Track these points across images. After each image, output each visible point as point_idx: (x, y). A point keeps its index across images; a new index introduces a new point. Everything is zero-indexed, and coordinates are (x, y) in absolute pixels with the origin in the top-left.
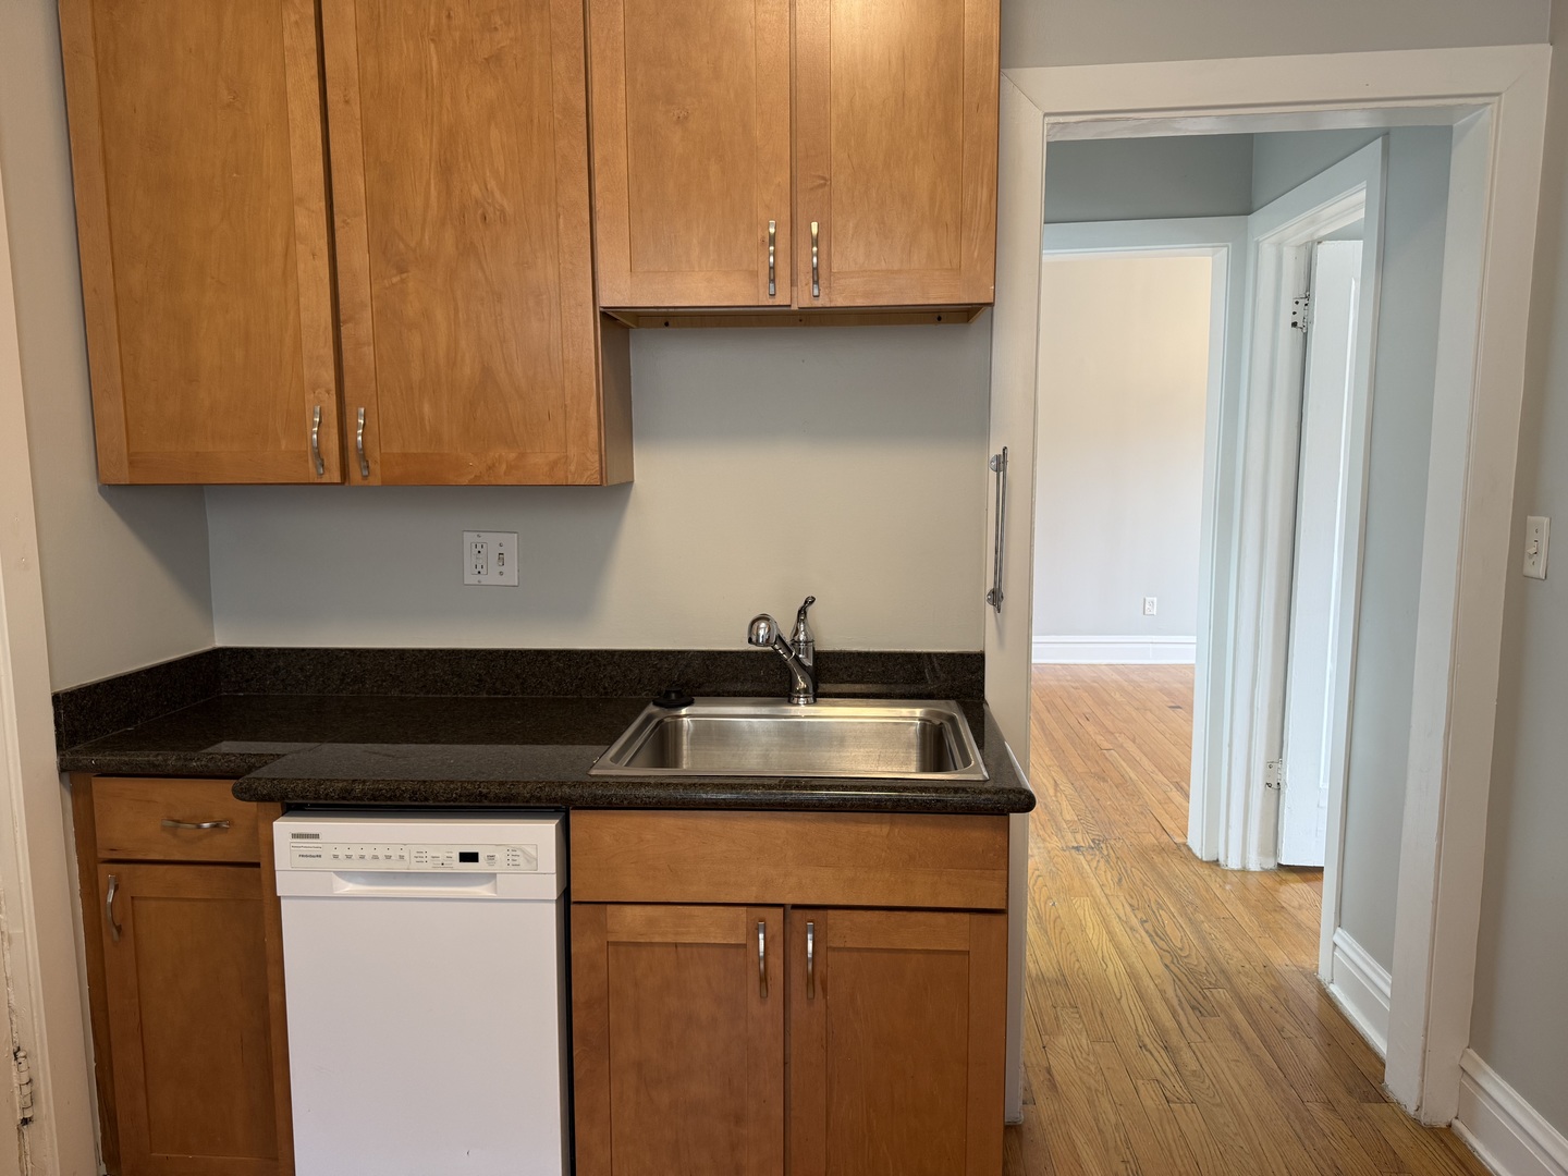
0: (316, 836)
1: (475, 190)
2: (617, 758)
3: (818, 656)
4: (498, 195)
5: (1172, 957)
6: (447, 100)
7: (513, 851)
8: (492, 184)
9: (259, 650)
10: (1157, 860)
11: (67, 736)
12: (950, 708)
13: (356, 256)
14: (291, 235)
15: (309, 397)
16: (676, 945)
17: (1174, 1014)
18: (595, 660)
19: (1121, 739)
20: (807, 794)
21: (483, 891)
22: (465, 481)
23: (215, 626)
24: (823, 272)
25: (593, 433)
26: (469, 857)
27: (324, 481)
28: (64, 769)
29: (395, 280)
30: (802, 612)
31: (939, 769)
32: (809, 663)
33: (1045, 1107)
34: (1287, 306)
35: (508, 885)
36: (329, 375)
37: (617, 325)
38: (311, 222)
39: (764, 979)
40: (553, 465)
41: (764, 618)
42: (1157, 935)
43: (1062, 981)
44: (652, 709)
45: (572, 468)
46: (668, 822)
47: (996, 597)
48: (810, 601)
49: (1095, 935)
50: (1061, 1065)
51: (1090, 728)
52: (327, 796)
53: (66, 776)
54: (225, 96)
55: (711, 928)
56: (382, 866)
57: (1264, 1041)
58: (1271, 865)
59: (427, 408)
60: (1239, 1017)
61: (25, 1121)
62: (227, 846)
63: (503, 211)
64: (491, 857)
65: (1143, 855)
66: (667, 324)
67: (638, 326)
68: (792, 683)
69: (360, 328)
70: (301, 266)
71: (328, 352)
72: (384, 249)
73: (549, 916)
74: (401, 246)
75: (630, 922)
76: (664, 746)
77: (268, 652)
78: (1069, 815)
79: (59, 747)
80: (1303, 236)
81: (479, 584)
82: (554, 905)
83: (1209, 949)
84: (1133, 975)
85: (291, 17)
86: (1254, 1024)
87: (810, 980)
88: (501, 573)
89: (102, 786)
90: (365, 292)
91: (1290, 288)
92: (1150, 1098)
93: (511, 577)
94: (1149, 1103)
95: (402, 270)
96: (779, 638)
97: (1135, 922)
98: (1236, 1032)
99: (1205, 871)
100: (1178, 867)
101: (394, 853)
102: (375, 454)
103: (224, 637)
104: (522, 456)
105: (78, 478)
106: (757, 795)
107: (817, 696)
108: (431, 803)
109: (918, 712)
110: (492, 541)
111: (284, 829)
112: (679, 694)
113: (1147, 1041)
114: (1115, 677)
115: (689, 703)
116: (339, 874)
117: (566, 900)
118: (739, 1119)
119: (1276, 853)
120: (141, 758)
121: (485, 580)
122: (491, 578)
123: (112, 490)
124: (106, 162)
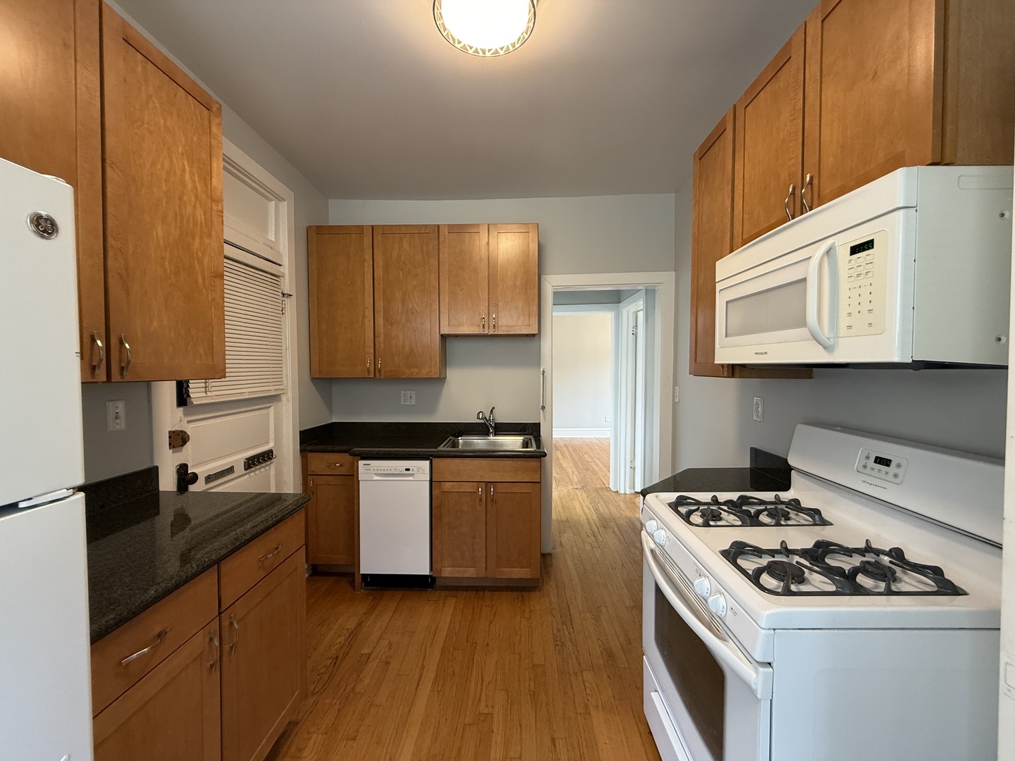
0: (369, 465)
1: (411, 306)
2: (444, 447)
3: (495, 423)
4: (416, 307)
5: (600, 516)
6: (404, 284)
7: (419, 468)
8: (415, 305)
10: (600, 491)
11: (302, 442)
12: (531, 437)
13: (380, 322)
14: (364, 316)
15: (367, 356)
16: (459, 492)
17: (598, 528)
18: (435, 425)
19: (595, 459)
20: (492, 454)
21: (411, 479)
22: (405, 377)
24: (496, 326)
25: (438, 365)
26: (408, 469)
27: (369, 377)
28: (301, 451)
29: (389, 327)
30: (492, 411)
31: (527, 448)
32: (493, 425)
33: (559, 549)
34: (631, 329)
35: (417, 477)
36: (372, 351)
37: (444, 337)
38: (369, 313)
39: (481, 500)
40: (428, 373)
41: (481, 412)
42: (597, 510)
43: (567, 521)
44: (451, 437)
45: (432, 374)
46: (457, 461)
47: (543, 408)
48: (493, 408)
49: (579, 510)
50: (564, 539)
51: (586, 456)
52: (373, 455)
54: (349, 283)
55: (467, 488)
56: (385, 472)
57: (622, 534)
58: (633, 492)
59: (396, 359)
60: (616, 529)
62: (343, 471)
63: (417, 311)
64: (413, 470)
65: (596, 490)
68: (489, 430)
69: (381, 339)
70: (366, 324)
71: (372, 345)
72: (387, 320)
73: (428, 484)
74: (391, 319)
75: (447, 486)
76: (455, 445)
78: (576, 480)
79: (300, 445)
80: (634, 310)
81: (405, 405)
82: (429, 482)
83: (611, 513)
84: (588, 519)
85: (366, 264)
86: (620, 530)
87: (492, 500)
88: (410, 402)
89: (310, 455)
90: (382, 330)
91: (632, 324)
92: (588, 547)
93: (413, 403)
94: (587, 548)
95: (392, 325)
96: (485, 418)
97: (591, 507)
98: (614, 532)
99: (613, 494)
100: (606, 493)
101: (389, 468)
102: (383, 371)
103: (335, 419)
104: (420, 370)
105: (307, 377)
106: (479, 454)
107: (496, 434)
108: (398, 456)
109: (522, 438)
110: (408, 392)
111: (361, 463)
112: (458, 434)
113: (589, 535)
114: (597, 441)
115: (461, 436)
116: (375, 474)
117: (431, 481)
118: (474, 537)
119: (634, 489)
120: (322, 447)
121: (406, 403)
122: (408, 403)
123: (313, 379)
124: (318, 298)
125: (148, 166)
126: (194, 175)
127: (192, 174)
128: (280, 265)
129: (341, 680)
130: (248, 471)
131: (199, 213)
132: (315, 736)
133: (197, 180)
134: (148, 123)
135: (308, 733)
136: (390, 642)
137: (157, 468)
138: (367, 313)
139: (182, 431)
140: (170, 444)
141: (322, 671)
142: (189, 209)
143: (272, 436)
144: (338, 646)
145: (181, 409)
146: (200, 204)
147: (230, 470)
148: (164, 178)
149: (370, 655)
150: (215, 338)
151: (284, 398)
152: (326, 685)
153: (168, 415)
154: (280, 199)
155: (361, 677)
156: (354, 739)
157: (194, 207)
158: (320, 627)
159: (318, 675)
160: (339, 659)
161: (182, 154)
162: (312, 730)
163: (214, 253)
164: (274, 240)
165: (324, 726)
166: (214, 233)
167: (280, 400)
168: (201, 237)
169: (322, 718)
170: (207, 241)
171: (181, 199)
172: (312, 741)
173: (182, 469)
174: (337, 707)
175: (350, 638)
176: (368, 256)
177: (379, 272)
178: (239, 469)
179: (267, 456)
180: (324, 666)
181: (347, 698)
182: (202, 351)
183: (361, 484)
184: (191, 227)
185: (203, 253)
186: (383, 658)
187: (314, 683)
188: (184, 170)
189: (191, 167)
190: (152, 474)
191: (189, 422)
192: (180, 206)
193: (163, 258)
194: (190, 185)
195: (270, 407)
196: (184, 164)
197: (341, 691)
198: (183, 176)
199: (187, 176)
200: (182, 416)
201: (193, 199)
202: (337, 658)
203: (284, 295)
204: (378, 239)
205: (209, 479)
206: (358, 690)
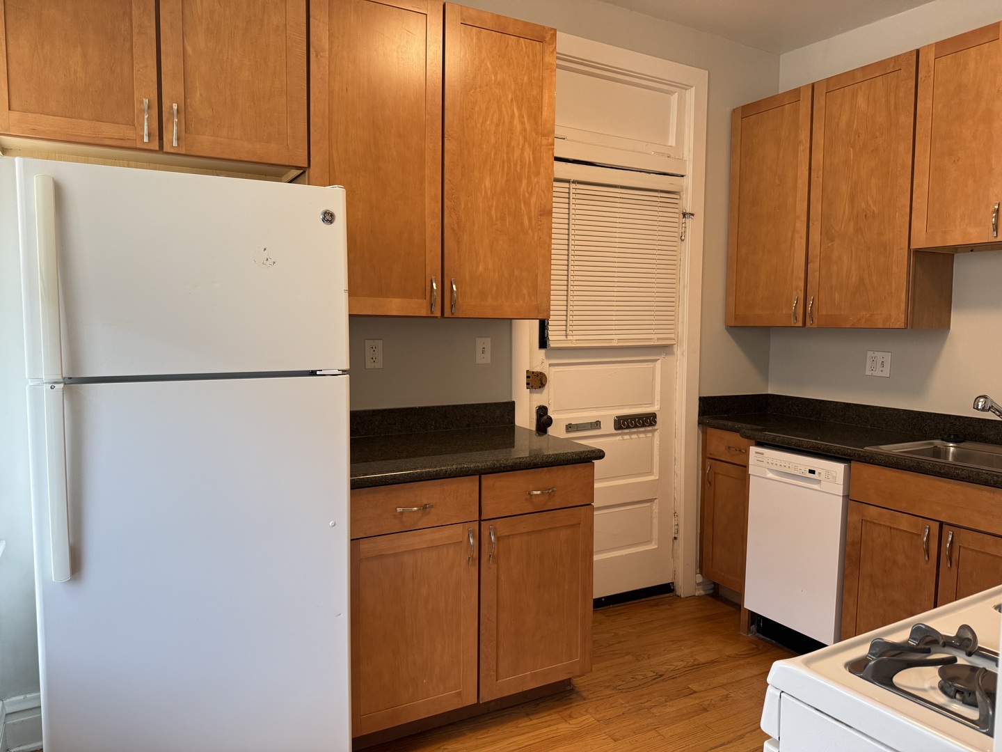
0: (763, 454)
1: (863, 205)
4: (872, 206)
6: (855, 170)
7: (828, 472)
8: (870, 202)
9: (783, 396)
11: (702, 412)
13: (816, 236)
14: (794, 231)
15: (794, 293)
16: (891, 528)
18: (922, 416)
20: (952, 471)
21: (816, 487)
22: (848, 326)
23: (769, 386)
25: (904, 304)
26: (812, 472)
27: (796, 325)
28: (699, 424)
29: (829, 245)
35: (825, 486)
36: (802, 284)
38: (801, 226)
39: (927, 551)
40: (885, 319)
41: (984, 397)
44: (936, 441)
45: (893, 321)
46: (891, 473)
52: (767, 440)
53: (701, 425)
54: (778, 182)
55: (905, 524)
56: (782, 469)
59: (837, 296)
61: (675, 538)
62: (744, 459)
63: (873, 213)
64: (820, 473)
66: (972, 251)
67: (957, 252)
69: (815, 265)
70: (796, 242)
71: (802, 275)
72: (828, 234)
74: (833, 231)
75: (872, 513)
77: (786, 397)
79: (699, 415)
81: (872, 376)
82: (841, 498)
85: (801, 148)
87: (949, 558)
88: (882, 371)
89: (710, 431)
90: (818, 250)
93: (886, 373)
95: (833, 241)
101: (787, 465)
102: (816, 313)
103: (771, 390)
104: (872, 315)
105: (718, 324)
108: (800, 448)
110: (879, 355)
111: (753, 450)
112: (956, 436)
115: (960, 442)
116: (769, 469)
120: (730, 424)
121: (875, 374)
122: (878, 373)
123: (729, 328)
125: (479, 126)
126: (523, 117)
127: (521, 116)
128: (682, 176)
129: (647, 694)
130: (620, 432)
131: (528, 154)
132: (589, 716)
133: (526, 121)
134: (480, 87)
135: (586, 711)
136: (728, 695)
137: (513, 403)
138: (798, 225)
139: (541, 373)
140: (528, 384)
141: (637, 677)
142: (517, 153)
143: (658, 397)
144: (672, 667)
145: (543, 351)
146: (529, 145)
147: (597, 425)
148: (493, 131)
149: (695, 692)
150: (539, 279)
151: (678, 351)
152: (633, 689)
153: (527, 355)
154: (684, 87)
155: (668, 704)
156: (615, 740)
157: (523, 149)
158: (672, 643)
159: (633, 678)
160: (662, 678)
161: (512, 100)
162: (590, 711)
163: (542, 190)
164: (674, 145)
165: (601, 715)
166: (542, 170)
167: (672, 353)
168: (529, 178)
169: (605, 709)
170: (534, 180)
171: (508, 146)
172: (584, 718)
173: (542, 412)
174: (624, 710)
175: (689, 669)
176: (804, 135)
177: (818, 156)
178: (608, 426)
179: (647, 421)
180: (644, 675)
181: (639, 710)
182: (525, 291)
183: (752, 479)
184: (519, 171)
185: (531, 194)
186: (707, 703)
187: (623, 681)
188: (513, 116)
189: (520, 109)
190: (510, 407)
191: (550, 365)
192: (507, 153)
193: (490, 207)
194: (518, 128)
195: (656, 360)
196: (513, 111)
197: (640, 701)
198: (511, 122)
199: (516, 121)
200: (544, 357)
201: (521, 141)
202: (661, 676)
203: (684, 215)
204: (820, 102)
205: (570, 428)
206: (654, 710)
